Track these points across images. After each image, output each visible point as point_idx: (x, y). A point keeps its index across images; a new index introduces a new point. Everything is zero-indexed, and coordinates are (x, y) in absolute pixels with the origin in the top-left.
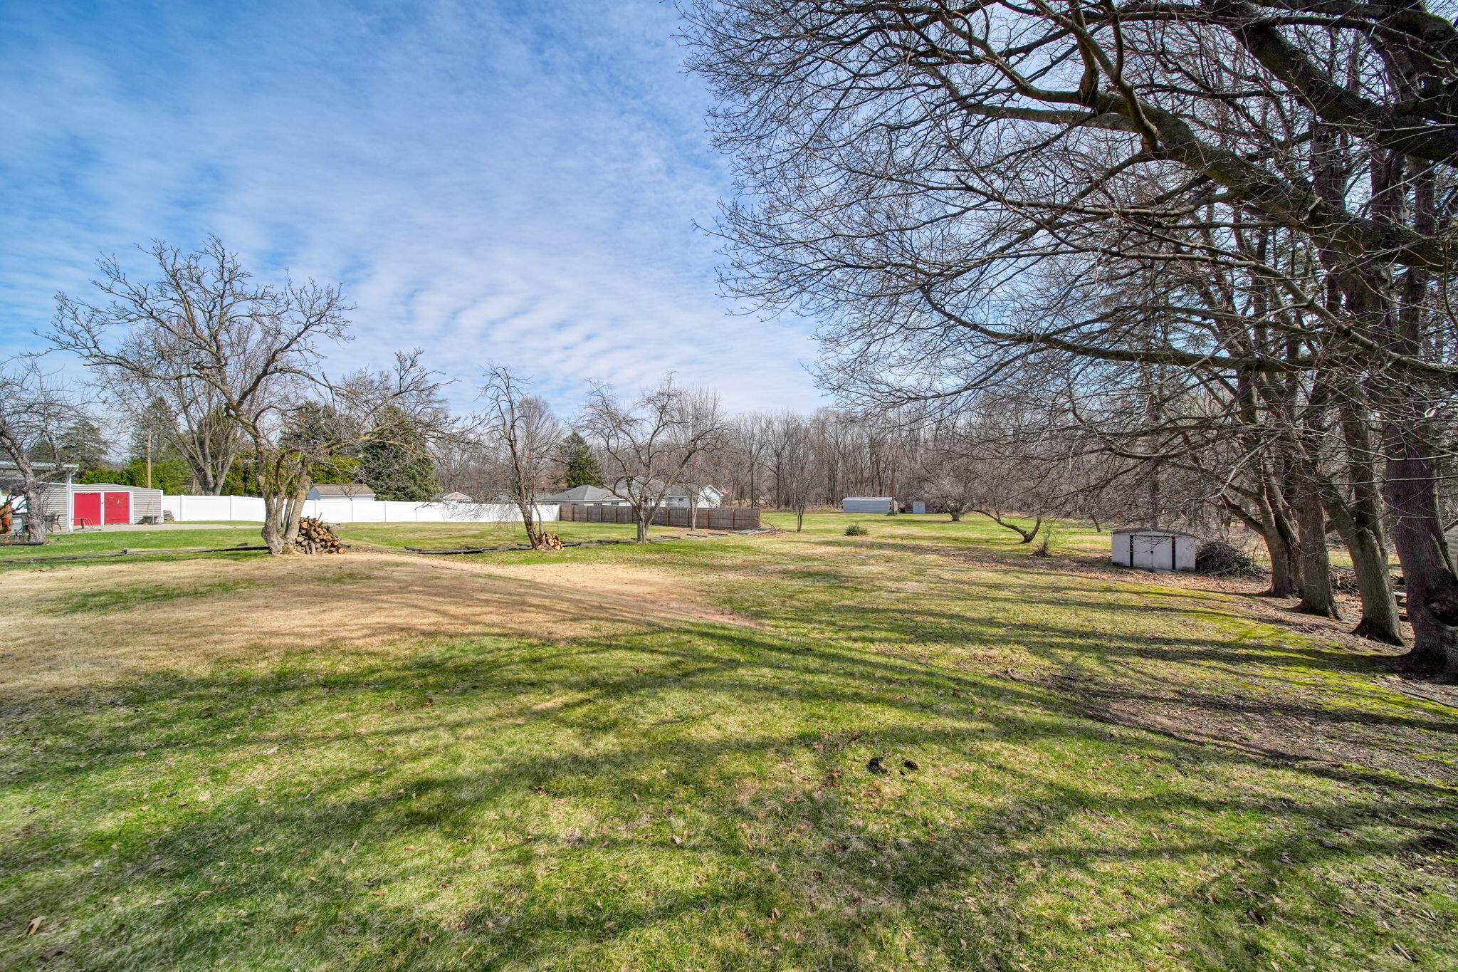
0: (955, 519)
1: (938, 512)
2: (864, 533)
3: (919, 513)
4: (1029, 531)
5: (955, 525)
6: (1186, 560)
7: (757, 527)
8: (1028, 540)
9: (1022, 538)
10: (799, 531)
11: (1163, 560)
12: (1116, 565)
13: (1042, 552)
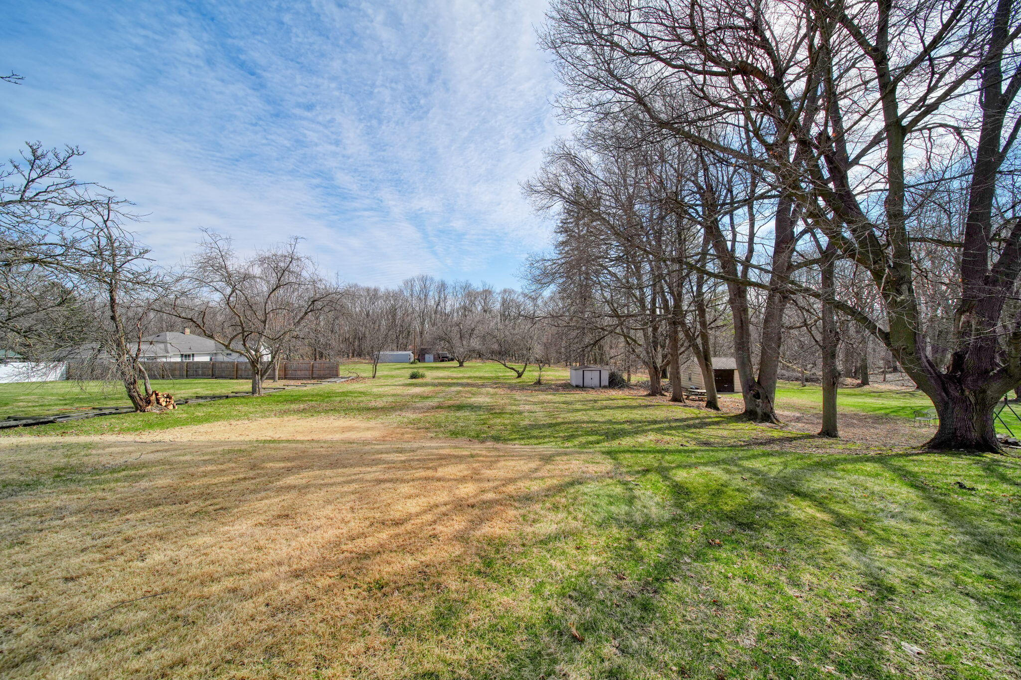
0: (461, 365)
1: (443, 361)
2: (423, 376)
3: (429, 362)
4: (521, 370)
5: (461, 369)
6: (605, 382)
7: (336, 375)
8: (520, 376)
9: (516, 375)
10: (374, 377)
11: (596, 382)
12: (577, 386)
13: (539, 382)
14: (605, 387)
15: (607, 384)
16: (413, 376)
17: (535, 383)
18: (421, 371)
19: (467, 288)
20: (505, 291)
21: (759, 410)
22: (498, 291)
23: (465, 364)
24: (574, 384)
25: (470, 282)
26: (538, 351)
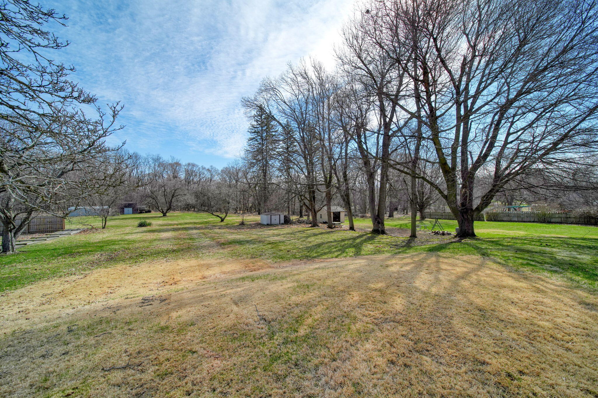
0: (165, 215)
4: (223, 216)
6: (282, 221)
7: (62, 229)
8: (222, 220)
9: (220, 220)
10: (104, 228)
11: (277, 222)
12: (268, 225)
13: (242, 224)
14: (282, 224)
15: (283, 222)
16: (141, 225)
17: (240, 224)
18: (148, 221)
19: (157, 160)
20: (189, 164)
21: (380, 229)
22: (184, 164)
23: (167, 214)
24: (265, 223)
25: (160, 156)
26: (233, 204)
